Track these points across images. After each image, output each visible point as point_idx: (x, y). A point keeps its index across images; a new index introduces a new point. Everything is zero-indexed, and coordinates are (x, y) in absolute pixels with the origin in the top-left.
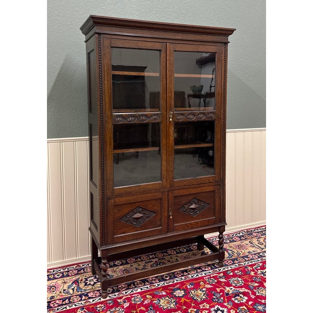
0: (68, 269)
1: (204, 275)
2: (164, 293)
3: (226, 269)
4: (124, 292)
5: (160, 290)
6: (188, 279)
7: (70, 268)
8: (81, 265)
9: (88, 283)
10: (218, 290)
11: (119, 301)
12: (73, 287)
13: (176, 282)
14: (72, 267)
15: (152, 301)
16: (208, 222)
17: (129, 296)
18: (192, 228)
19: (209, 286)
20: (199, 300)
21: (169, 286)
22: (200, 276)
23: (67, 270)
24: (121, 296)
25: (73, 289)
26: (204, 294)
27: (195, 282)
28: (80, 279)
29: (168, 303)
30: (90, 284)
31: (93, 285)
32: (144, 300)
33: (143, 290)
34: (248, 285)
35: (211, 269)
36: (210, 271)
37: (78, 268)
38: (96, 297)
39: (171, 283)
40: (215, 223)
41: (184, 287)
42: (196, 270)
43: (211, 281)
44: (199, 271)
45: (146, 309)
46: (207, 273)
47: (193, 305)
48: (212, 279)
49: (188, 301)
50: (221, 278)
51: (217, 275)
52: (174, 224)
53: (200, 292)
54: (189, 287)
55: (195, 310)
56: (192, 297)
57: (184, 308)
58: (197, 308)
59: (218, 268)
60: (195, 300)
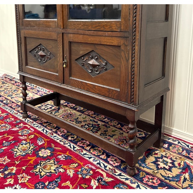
1: (95, 163)
6: (77, 153)
11: (21, 124)
13: (66, 145)
16: (108, 92)
17: (29, 127)
18: (88, 90)
19: (71, 173)
22: (91, 160)
24: (29, 123)
27: (75, 159)
29: (24, 150)
32: (25, 136)
36: (109, 166)
40: (118, 98)
41: (58, 153)
42: (103, 154)
43: (85, 172)
44: (102, 157)
45: (11, 140)
46: (102, 165)
47: (24, 168)
48: (91, 172)
49: (31, 162)
50: (98, 181)
51: (105, 174)
52: (70, 76)
53: (53, 168)
54: (60, 157)
55: (14, 172)
56: (40, 164)
57: (17, 163)
58: (18, 172)
59: (125, 172)
60: (35, 167)
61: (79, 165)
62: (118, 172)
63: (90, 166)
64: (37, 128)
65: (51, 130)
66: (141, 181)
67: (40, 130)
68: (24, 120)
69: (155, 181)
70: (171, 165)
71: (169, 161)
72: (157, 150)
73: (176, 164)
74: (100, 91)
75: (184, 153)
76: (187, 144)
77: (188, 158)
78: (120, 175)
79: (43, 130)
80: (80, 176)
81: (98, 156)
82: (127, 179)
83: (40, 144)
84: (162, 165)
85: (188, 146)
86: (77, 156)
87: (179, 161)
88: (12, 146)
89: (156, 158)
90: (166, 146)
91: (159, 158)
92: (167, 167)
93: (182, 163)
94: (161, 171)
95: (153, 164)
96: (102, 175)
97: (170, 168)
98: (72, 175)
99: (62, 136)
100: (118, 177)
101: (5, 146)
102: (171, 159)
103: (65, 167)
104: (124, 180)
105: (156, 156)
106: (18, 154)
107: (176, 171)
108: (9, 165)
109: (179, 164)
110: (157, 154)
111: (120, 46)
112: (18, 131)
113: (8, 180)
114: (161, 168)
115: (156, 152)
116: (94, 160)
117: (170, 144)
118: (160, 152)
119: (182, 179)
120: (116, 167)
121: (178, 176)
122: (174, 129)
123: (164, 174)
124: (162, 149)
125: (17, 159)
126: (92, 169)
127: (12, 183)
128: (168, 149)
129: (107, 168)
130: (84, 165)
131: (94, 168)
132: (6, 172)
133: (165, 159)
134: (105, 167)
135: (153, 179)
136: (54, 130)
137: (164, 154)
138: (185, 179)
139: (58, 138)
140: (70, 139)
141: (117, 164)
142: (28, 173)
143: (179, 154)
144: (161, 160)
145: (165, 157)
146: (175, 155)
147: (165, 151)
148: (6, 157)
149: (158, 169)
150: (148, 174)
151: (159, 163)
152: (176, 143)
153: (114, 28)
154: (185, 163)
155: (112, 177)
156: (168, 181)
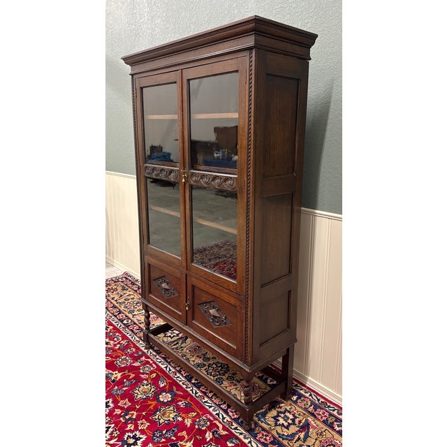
1: (214, 413)
3: (241, 437)
4: (158, 357)
5: (169, 381)
6: (199, 399)
11: (142, 358)
13: (188, 390)
17: (151, 362)
19: (188, 423)
20: (157, 417)
21: (177, 385)
22: (211, 410)
24: (152, 357)
26: (169, 420)
27: (194, 407)
29: (145, 392)
32: (147, 374)
36: (227, 418)
39: (184, 386)
40: (235, 356)
41: (179, 399)
42: (225, 403)
43: (202, 423)
44: (223, 406)
45: (131, 379)
46: (221, 416)
47: (144, 413)
48: (208, 423)
49: (151, 407)
50: (213, 433)
51: (221, 427)
52: (193, 319)
53: (172, 416)
54: (180, 403)
55: (134, 417)
56: (160, 410)
57: (138, 407)
58: (138, 418)
59: (241, 426)
60: (154, 414)
61: (198, 414)
62: (235, 425)
63: (209, 416)
64: (160, 364)
65: (175, 368)
66: (255, 437)
67: (163, 367)
68: (146, 351)
69: (268, 438)
70: (290, 422)
71: (291, 417)
72: (283, 403)
73: (297, 421)
74: (220, 344)
75: (311, 409)
76: (319, 398)
77: (313, 415)
78: (236, 429)
79: (166, 367)
80: (197, 427)
81: (219, 405)
82: (241, 434)
83: (162, 385)
84: (281, 421)
85: (319, 400)
86: (197, 404)
87: (301, 418)
88: (133, 386)
89: (279, 412)
90: (295, 398)
91: (281, 413)
92: (286, 424)
93: (303, 421)
94: (279, 429)
95: (273, 420)
96: (218, 427)
97: (289, 424)
98: (189, 426)
99: (185, 377)
100: (233, 431)
101: (126, 387)
102: (294, 415)
103: (184, 415)
104: (238, 434)
105: (279, 410)
106: (139, 396)
107: (293, 429)
108: (130, 409)
109: (300, 422)
110: (281, 407)
111: (236, 307)
112: (139, 367)
113: (129, 426)
114: (280, 425)
115: (281, 405)
116: (214, 410)
117: (300, 396)
118: (285, 406)
119: (296, 438)
120: (234, 419)
121: (293, 435)
122: (309, 378)
123: (280, 431)
124: (289, 402)
125: (137, 403)
126: (209, 420)
127: (132, 428)
128: (295, 402)
129: (225, 421)
130: (203, 415)
131: (212, 419)
132: (127, 417)
133: (287, 414)
134: (224, 418)
135: (266, 436)
136: (178, 369)
137: (288, 408)
138: (299, 439)
139: (180, 379)
140: (193, 381)
141: (236, 416)
142: (148, 420)
143: (306, 409)
144: (282, 415)
145: (289, 412)
146: (300, 410)
147: (291, 405)
148: (127, 400)
149: (276, 425)
150: (264, 429)
151: (279, 418)
152: (307, 395)
153: (231, 288)
154: (307, 420)
155: (227, 430)
156: (281, 439)
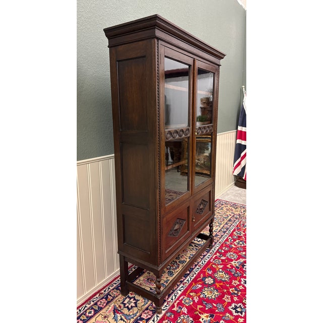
0: (93, 301)
1: (208, 259)
2: (200, 286)
3: (216, 249)
4: (170, 300)
5: (194, 284)
6: (202, 267)
7: (95, 299)
8: (103, 292)
9: (130, 307)
10: (228, 266)
11: (175, 309)
12: (119, 318)
13: (196, 272)
14: (95, 297)
15: (199, 296)
19: (221, 266)
20: (227, 279)
21: (196, 278)
22: (206, 261)
23: (92, 303)
24: (171, 304)
25: (121, 319)
26: (225, 274)
27: (209, 267)
28: (117, 306)
29: (211, 292)
30: (132, 307)
31: (136, 306)
32: (192, 299)
33: (182, 291)
34: (241, 255)
35: (208, 252)
36: (209, 254)
37: (102, 296)
38: (152, 316)
39: (195, 275)
41: (206, 274)
45: (204, 306)
47: (228, 286)
48: (216, 260)
49: (222, 284)
50: (221, 257)
53: (221, 273)
55: (234, 289)
57: (225, 291)
58: (233, 287)
60: (225, 281)
80: (221, 263)
88: (209, 301)
101: (213, 306)
103: (217, 269)
106: (216, 294)
108: (229, 293)
132: (236, 292)
142: (231, 282)
